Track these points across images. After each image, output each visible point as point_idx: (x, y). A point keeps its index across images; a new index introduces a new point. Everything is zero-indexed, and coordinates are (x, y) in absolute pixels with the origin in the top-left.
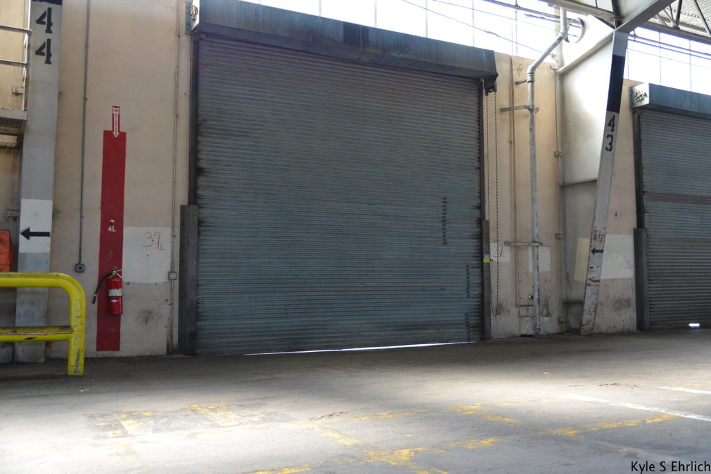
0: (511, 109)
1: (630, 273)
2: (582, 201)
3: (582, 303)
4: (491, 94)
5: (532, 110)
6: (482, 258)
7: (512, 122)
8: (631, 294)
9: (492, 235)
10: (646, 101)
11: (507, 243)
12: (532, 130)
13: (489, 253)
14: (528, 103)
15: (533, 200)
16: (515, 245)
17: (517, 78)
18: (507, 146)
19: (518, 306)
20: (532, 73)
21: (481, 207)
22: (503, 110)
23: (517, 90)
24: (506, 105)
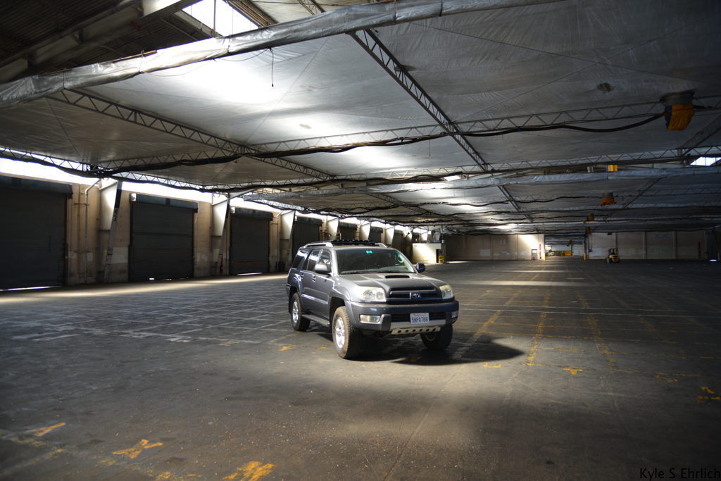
0: (79, 204)
1: (126, 261)
2: (106, 237)
3: (103, 272)
4: (70, 200)
5: (86, 205)
6: (64, 257)
7: (79, 208)
8: (126, 268)
9: (69, 249)
10: (135, 200)
11: (75, 252)
12: (86, 212)
13: (67, 255)
14: (85, 202)
15: (86, 237)
16: (78, 252)
17: (82, 192)
18: (76, 217)
19: (79, 273)
20: (87, 192)
21: (65, 239)
22: (75, 204)
23: (82, 196)
24: (77, 202)
